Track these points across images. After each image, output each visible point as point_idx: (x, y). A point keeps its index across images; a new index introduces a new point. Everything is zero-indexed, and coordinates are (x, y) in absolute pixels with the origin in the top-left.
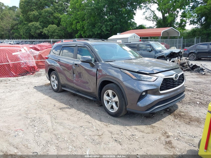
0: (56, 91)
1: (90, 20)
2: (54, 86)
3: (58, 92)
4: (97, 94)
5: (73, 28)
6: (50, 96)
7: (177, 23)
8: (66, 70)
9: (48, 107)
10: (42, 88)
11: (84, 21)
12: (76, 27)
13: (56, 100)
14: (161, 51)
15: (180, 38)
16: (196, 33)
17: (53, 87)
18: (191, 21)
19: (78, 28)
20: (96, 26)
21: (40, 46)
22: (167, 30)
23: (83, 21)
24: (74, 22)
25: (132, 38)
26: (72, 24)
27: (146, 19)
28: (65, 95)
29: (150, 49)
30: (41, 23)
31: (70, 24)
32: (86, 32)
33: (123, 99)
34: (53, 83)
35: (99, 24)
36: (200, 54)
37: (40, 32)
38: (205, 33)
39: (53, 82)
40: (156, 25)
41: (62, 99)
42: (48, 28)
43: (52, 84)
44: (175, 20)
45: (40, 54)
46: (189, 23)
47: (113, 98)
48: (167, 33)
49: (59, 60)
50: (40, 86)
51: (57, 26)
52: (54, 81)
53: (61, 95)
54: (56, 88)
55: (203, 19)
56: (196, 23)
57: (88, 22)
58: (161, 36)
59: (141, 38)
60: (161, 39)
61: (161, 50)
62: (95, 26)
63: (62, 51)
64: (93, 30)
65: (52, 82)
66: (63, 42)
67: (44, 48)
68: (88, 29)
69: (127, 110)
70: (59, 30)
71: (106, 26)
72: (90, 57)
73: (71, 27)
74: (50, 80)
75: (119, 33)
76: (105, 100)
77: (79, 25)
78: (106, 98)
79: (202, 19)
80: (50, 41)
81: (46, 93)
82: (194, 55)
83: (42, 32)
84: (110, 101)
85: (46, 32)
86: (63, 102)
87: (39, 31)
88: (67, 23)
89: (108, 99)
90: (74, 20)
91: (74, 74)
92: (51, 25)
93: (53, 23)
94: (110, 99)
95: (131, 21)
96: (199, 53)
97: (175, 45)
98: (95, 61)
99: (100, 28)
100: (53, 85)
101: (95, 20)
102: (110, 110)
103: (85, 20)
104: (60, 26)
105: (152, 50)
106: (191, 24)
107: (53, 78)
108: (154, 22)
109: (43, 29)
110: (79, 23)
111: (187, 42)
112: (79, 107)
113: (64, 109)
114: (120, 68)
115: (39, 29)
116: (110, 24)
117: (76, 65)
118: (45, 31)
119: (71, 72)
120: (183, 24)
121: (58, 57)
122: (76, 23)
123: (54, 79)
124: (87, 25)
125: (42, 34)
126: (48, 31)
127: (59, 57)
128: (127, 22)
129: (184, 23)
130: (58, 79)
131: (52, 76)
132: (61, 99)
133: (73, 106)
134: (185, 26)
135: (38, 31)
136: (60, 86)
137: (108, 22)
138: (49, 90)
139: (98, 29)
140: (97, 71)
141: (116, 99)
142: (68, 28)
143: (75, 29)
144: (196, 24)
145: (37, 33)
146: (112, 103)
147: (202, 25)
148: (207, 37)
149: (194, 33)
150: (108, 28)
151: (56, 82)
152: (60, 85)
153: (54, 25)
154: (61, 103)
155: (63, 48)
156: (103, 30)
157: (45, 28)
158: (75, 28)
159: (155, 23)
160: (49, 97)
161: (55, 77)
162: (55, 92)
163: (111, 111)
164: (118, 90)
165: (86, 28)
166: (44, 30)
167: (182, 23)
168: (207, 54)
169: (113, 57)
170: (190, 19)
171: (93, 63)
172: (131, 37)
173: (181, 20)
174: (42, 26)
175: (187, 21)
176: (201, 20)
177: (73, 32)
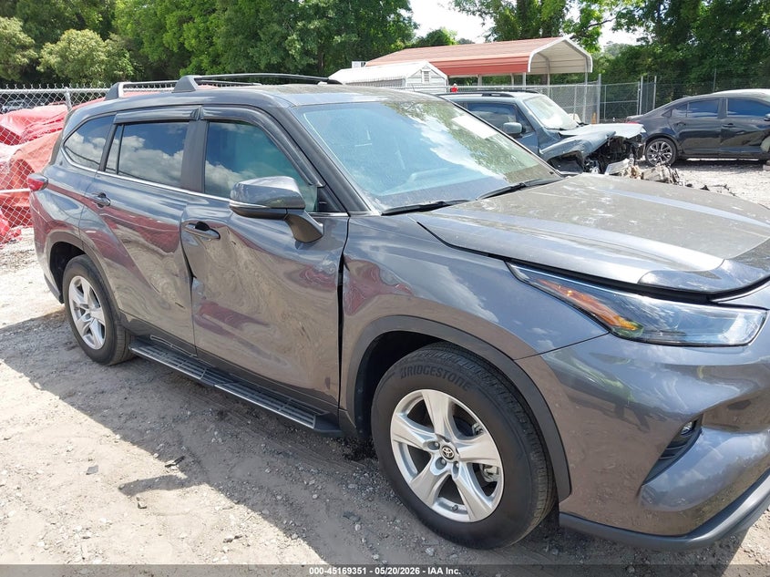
0: (104, 358)
1: (236, 12)
2: (89, 331)
3: (115, 365)
4: (343, 404)
5: (167, 45)
6: (68, 396)
7: (571, 21)
8: (137, 243)
9: (55, 482)
10: (26, 340)
11: (213, 15)
12: (181, 39)
13: (104, 421)
14: (562, 133)
15: (592, 78)
16: (639, 61)
17: (85, 338)
18: (620, 15)
19: (191, 43)
20: (262, 36)
21: (25, 121)
22: (548, 46)
23: (210, 13)
24: (170, 20)
25: (418, 81)
26: (160, 28)
27: (458, 8)
28: (151, 381)
29: (519, 127)
30: (31, 24)
31: (154, 26)
32: (222, 60)
33: (534, 457)
34: (83, 318)
35: (276, 27)
36: (688, 140)
37: (26, 60)
38: (670, 61)
39: (83, 312)
40: (495, 31)
41: (132, 416)
42: (61, 44)
43: (79, 321)
44: (565, 11)
45: (19, 156)
46: (612, 24)
47: (455, 439)
48: (544, 60)
49: (103, 195)
50: (19, 326)
51: (98, 37)
52: (87, 306)
53: (128, 380)
54: (97, 341)
55: (665, 8)
56: (639, 22)
57: (229, 20)
58: (529, 71)
59: (451, 81)
60: (527, 84)
61: (561, 129)
62: (257, 34)
63: (116, 141)
64: (251, 51)
65: (76, 309)
66: (117, 97)
67: (42, 131)
68: (228, 46)
69: (561, 522)
70: (109, 51)
71: (304, 34)
72: (288, 185)
73: (157, 41)
74: (63, 297)
75: (359, 63)
76: (400, 444)
77: (193, 31)
78: (403, 430)
79: (662, 7)
80: (61, 95)
81: (44, 372)
82: (666, 146)
83: (35, 62)
84: (436, 455)
85: (53, 60)
86: (142, 433)
87: (24, 56)
88: (137, 23)
89: (423, 441)
90: (168, 11)
91: (192, 276)
92: (73, 31)
93: (81, 25)
94: (433, 445)
95: (399, 15)
96: (684, 136)
97: (575, 107)
98: (322, 207)
99: (279, 44)
100: (81, 331)
101: (257, 11)
102: (437, 508)
103: (214, 11)
104: (112, 35)
105: (524, 131)
106: (618, 26)
107: (80, 289)
108: (488, 17)
109: (38, 47)
110: (191, 24)
111: (609, 96)
112: (238, 472)
113: (148, 494)
114: (507, 260)
115: (24, 47)
116: (317, 30)
117: (202, 226)
118: (49, 55)
119: (175, 268)
120: (590, 29)
121: (95, 180)
122: (181, 22)
123: (86, 298)
124: (223, 29)
125: (38, 68)
126: (61, 56)
127: (100, 181)
128: (384, 18)
129: (596, 22)
130: (103, 295)
131: (75, 279)
132: (129, 410)
133: (199, 462)
134: (598, 34)
135: (21, 59)
136: (118, 333)
137: (309, 19)
138: (62, 349)
139: (269, 50)
140: (341, 271)
141: (483, 448)
142: (146, 44)
143: (175, 50)
144: (636, 27)
145: (15, 67)
146: (449, 466)
147: (659, 30)
148: (679, 75)
149: (630, 60)
150: (312, 46)
151: (99, 315)
152: (118, 327)
153: (88, 32)
154: (133, 443)
155: (120, 128)
156: (291, 52)
157: (49, 46)
158: (175, 42)
159: (490, 23)
160: (63, 398)
161: (87, 285)
162: (96, 365)
163: (442, 509)
164: (500, 399)
165: (219, 42)
166: (44, 53)
167: (589, 22)
168: (719, 139)
169: (414, 175)
170: (617, 9)
171: (312, 221)
172: (413, 77)
173: (582, 11)
174: (36, 35)
175: (606, 15)
176: (658, 11)
177: (169, 61)
